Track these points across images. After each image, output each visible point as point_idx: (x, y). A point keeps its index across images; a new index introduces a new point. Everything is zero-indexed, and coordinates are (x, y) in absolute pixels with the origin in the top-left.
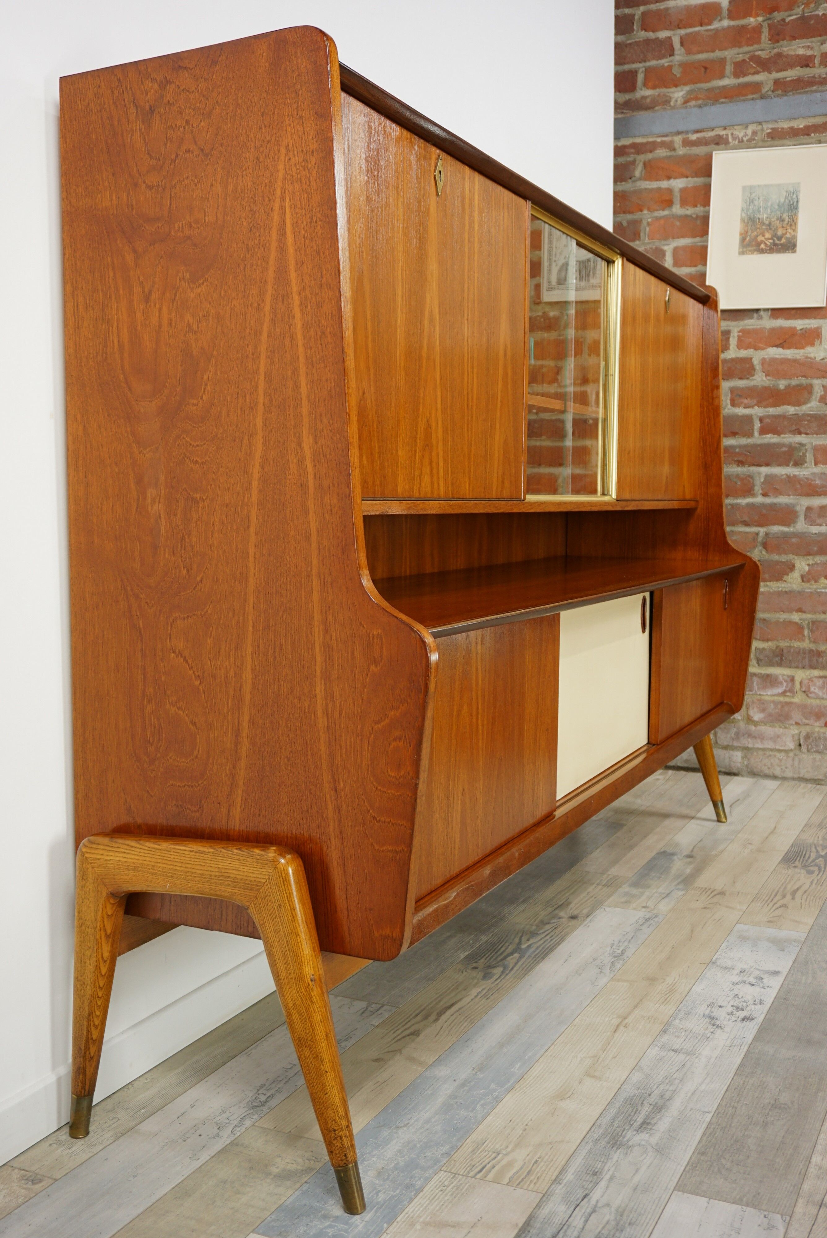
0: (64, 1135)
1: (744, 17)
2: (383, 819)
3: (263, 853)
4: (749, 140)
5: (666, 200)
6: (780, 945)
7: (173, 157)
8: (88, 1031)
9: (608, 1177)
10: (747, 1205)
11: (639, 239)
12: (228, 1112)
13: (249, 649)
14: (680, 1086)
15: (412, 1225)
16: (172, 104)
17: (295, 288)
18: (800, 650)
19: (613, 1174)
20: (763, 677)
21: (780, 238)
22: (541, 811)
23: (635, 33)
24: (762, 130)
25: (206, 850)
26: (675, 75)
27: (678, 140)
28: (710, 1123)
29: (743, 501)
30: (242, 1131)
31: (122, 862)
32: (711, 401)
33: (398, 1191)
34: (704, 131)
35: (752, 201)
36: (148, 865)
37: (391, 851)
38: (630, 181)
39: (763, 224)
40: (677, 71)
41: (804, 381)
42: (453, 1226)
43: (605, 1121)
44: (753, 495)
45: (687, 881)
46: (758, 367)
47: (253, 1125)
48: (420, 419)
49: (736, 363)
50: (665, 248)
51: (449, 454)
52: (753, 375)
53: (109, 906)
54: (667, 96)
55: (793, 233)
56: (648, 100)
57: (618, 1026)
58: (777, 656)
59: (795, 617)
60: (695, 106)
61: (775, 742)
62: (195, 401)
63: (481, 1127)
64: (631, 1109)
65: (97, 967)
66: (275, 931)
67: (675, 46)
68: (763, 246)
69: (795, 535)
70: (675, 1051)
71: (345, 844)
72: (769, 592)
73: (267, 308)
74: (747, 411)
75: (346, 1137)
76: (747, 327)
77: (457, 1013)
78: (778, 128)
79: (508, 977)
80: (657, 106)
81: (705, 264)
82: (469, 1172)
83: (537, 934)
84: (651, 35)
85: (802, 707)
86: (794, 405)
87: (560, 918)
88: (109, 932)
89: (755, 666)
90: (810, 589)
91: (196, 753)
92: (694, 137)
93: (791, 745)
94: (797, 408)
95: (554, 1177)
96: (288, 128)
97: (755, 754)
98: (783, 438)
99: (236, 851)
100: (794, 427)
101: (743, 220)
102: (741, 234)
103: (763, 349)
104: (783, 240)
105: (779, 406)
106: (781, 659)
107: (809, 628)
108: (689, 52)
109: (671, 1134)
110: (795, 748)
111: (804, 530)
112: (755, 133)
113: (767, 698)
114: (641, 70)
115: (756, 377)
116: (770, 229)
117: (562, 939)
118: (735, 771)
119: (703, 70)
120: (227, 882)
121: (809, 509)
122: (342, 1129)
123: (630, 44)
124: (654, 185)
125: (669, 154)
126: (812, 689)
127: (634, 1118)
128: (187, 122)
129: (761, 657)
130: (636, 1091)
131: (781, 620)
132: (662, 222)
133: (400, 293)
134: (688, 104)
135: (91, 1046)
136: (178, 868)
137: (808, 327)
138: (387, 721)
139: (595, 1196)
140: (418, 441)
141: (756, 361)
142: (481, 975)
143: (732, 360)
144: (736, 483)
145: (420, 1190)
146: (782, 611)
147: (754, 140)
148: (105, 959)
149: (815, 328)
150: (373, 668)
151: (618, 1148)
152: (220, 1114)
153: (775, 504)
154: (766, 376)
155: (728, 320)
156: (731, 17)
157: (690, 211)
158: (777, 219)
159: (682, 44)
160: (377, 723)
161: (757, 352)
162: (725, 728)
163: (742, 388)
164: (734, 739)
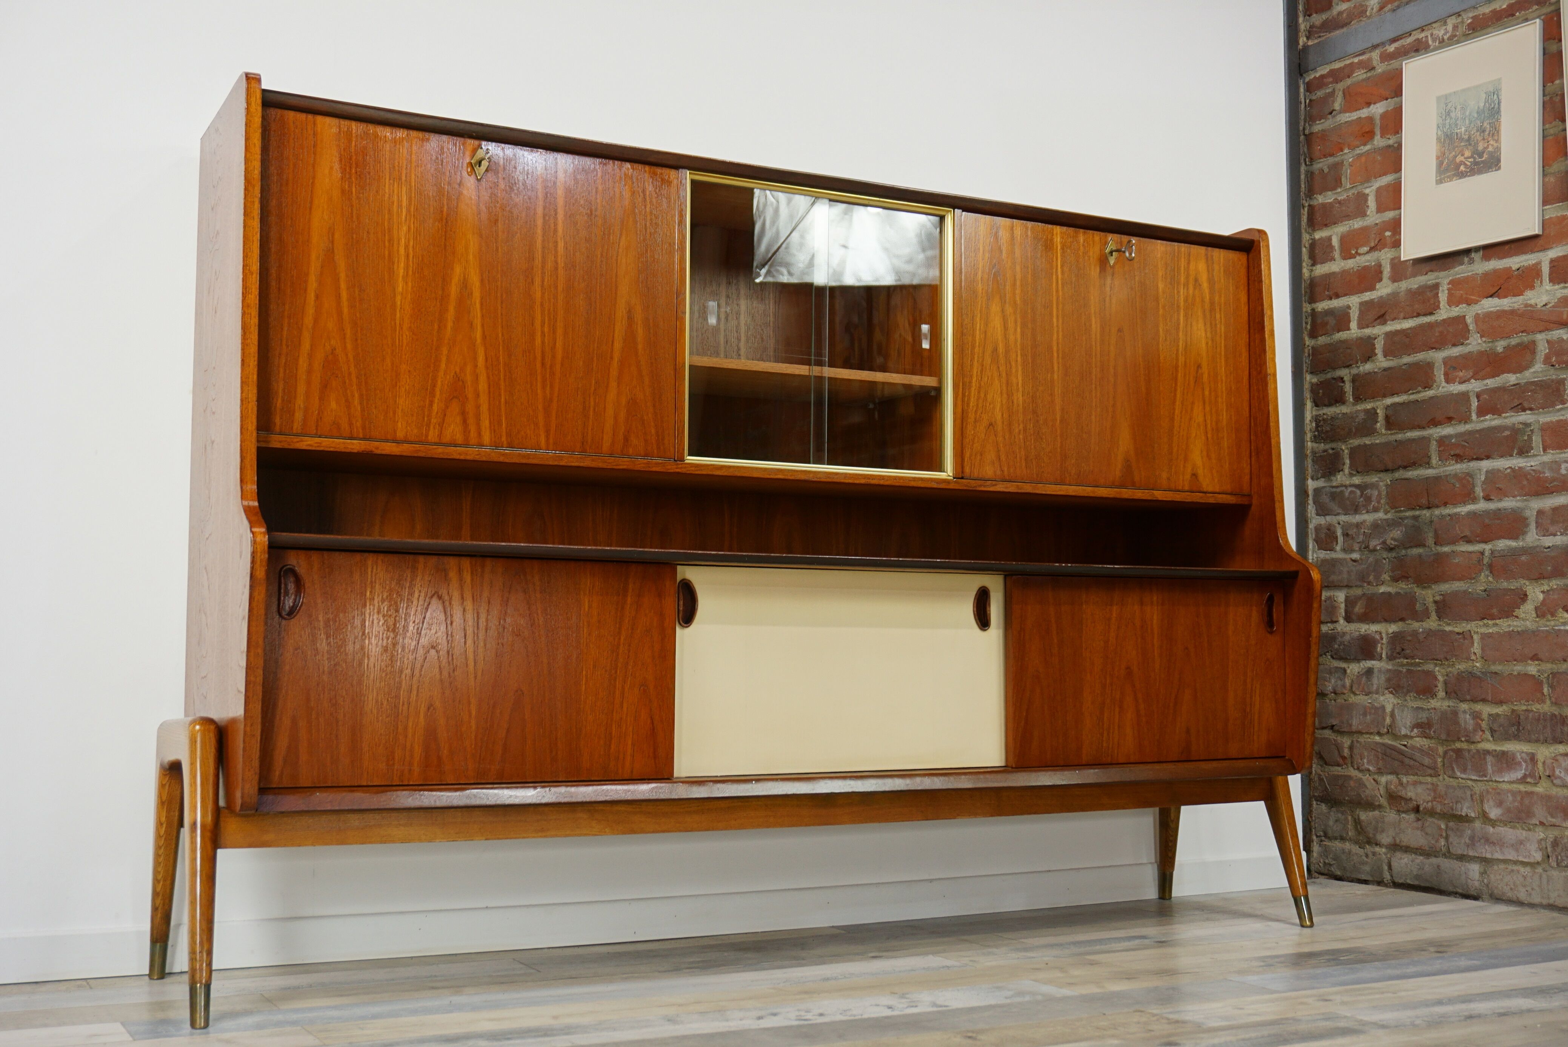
0: (145, 976)
4: (1450, 39)
5: (1367, 133)
11: (1341, 186)
18: (1540, 715)
20: (1497, 756)
21: (1481, 155)
24: (1462, 22)
29: (1464, 509)
34: (1401, 39)
35: (1448, 114)
38: (1330, 116)
39: (1461, 140)
41: (1525, 338)
44: (1474, 500)
46: (1472, 327)
48: (441, 373)
49: (1448, 326)
50: (1367, 191)
51: (503, 408)
52: (1468, 339)
54: (1363, 6)
55: (1495, 145)
56: (1344, 15)
58: (1513, 725)
59: (1532, 669)
60: (1389, 10)
61: (1517, 850)
68: (1462, 168)
69: (1524, 551)
72: (1498, 633)
74: (1463, 388)
76: (1458, 276)
78: (1480, 15)
80: (1353, 19)
85: (1547, 798)
86: (1515, 373)
89: (1489, 741)
90: (1548, 626)
92: (1391, 48)
93: (1538, 856)
94: (1518, 375)
97: (1495, 868)
98: (1505, 418)
100: (1516, 402)
101: (1438, 139)
102: (1437, 158)
103: (1476, 302)
104: (1485, 156)
105: (1498, 376)
106: (1518, 730)
107: (1549, 684)
110: (1543, 860)
111: (1536, 544)
112: (1455, 27)
113: (1505, 786)
115: (1471, 340)
116: (1470, 145)
118: (1473, 892)
121: (1540, 513)
124: (1354, 116)
125: (1368, 75)
126: (1557, 772)
129: (1495, 727)
131: (1515, 673)
132: (1363, 159)
134: (1383, 9)
137: (1526, 264)
141: (1469, 320)
143: (1444, 320)
144: (1454, 485)
146: (1515, 660)
147: (1455, 36)
149: (1533, 265)
153: (1500, 510)
154: (1482, 337)
155: (1437, 271)
157: (1387, 141)
158: (1477, 131)
161: (1470, 307)
162: (1458, 829)
163: (1456, 357)
164: (1468, 846)
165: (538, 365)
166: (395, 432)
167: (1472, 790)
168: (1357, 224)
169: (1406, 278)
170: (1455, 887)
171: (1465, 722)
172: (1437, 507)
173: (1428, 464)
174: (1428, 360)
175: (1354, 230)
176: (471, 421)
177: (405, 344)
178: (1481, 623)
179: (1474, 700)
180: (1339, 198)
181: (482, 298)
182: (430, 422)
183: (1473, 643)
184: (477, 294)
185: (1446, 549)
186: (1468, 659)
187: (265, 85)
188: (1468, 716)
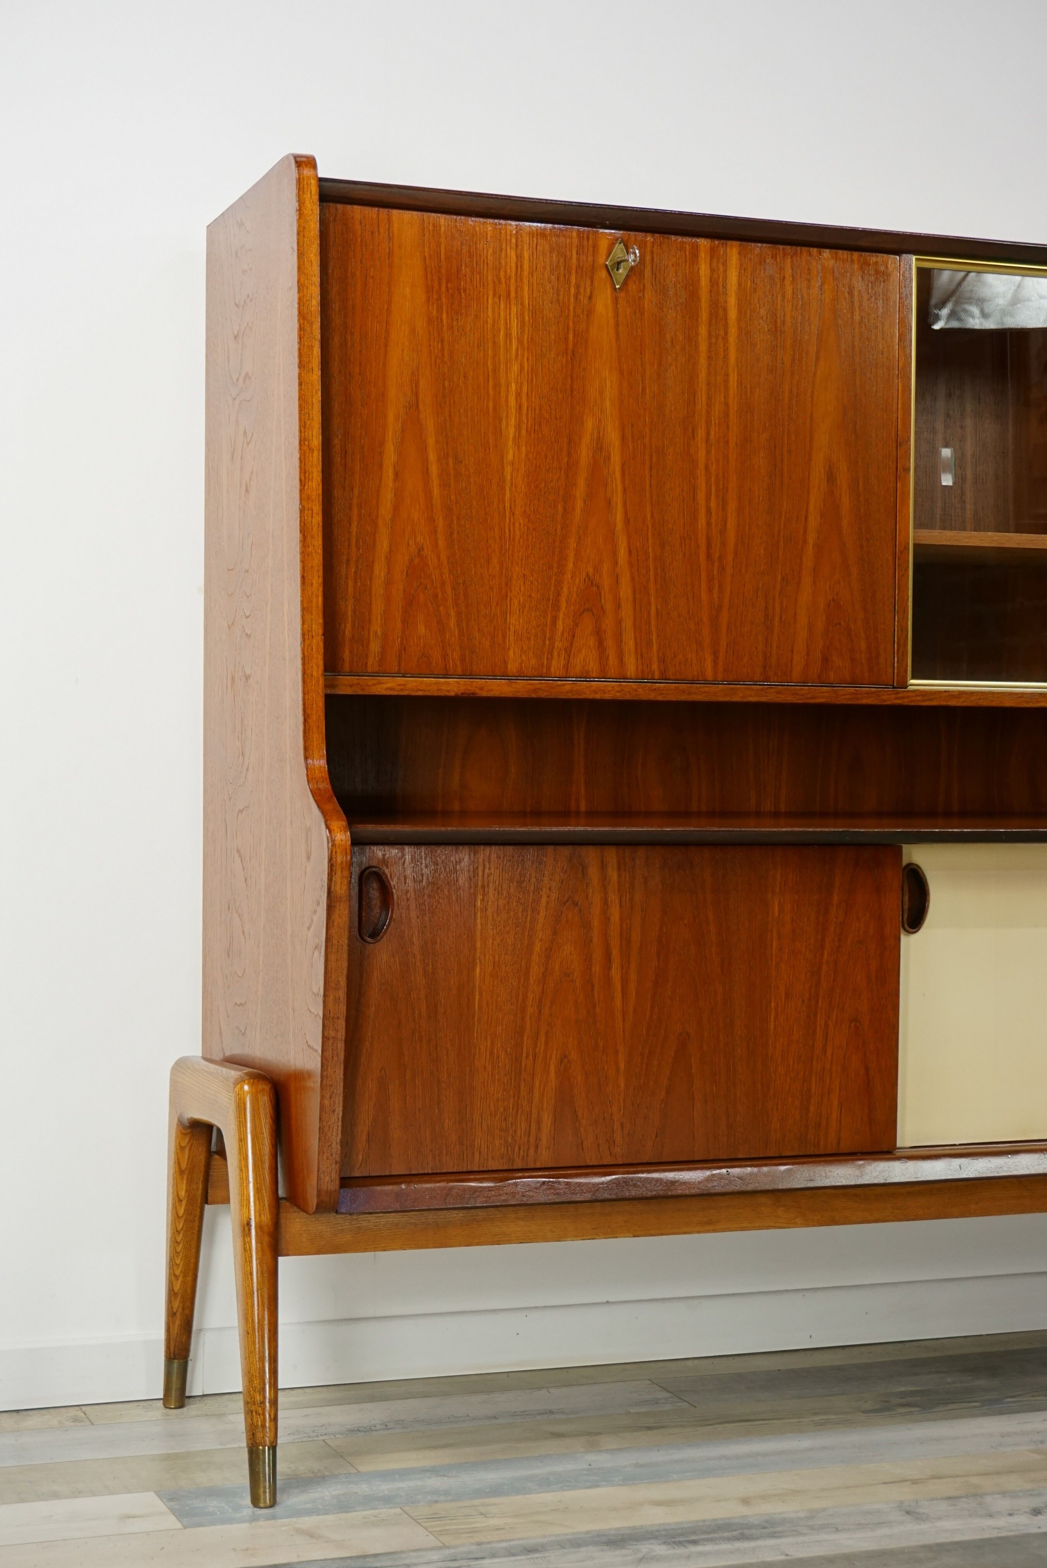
17: (283, 439)
31: (182, 1083)
33: (328, 1507)
48: (568, 576)
51: (653, 621)
53: (181, 1137)
65: (174, 1207)
88: (183, 1167)
120: (217, 1108)
122: (254, 1404)
133: (513, 422)
135: (173, 1299)
136: (201, 1091)
138: (312, 927)
148: (181, 1198)
160: (309, 929)
165: (702, 557)
166: (505, 663)
176: (609, 643)
177: (517, 537)
181: (623, 465)
182: (553, 648)
184: (616, 459)
187: (322, 173)
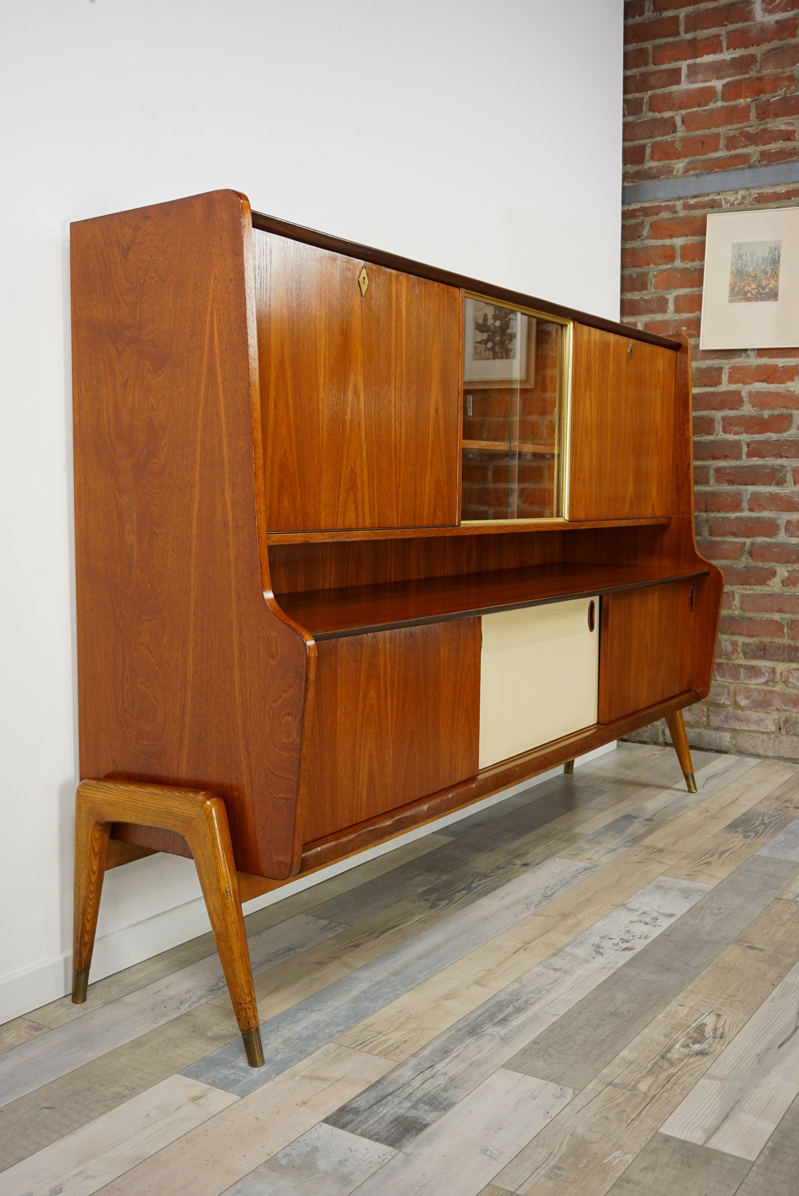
0: (69, 1000)
1: (735, 99)
2: (278, 774)
3: (195, 796)
4: (740, 204)
5: (669, 256)
6: (686, 893)
7: (142, 282)
8: (83, 924)
9: (455, 1055)
10: (551, 1081)
11: (646, 289)
12: (191, 993)
13: (192, 645)
14: (545, 995)
15: (294, 1076)
16: (141, 244)
17: (220, 380)
18: (780, 645)
19: (460, 1053)
20: (748, 668)
21: (764, 288)
22: (462, 774)
23: (644, 113)
24: (750, 195)
25: (158, 792)
26: (678, 149)
27: (679, 204)
28: (554, 1023)
29: (733, 515)
30: (197, 1006)
31: (103, 799)
32: (682, 432)
33: (293, 1054)
34: (701, 197)
35: (740, 256)
36: (120, 802)
37: (284, 798)
38: (639, 239)
39: (750, 276)
40: (678, 145)
41: (784, 411)
42: (323, 1080)
43: (472, 1016)
44: (741, 510)
45: (635, 840)
46: (746, 399)
47: (207, 1003)
48: (344, 468)
49: (728, 396)
50: (668, 296)
51: (376, 495)
52: (742, 406)
53: (96, 832)
54: (671, 167)
55: (775, 284)
56: (655, 170)
57: (519, 949)
58: (761, 650)
59: (777, 617)
60: (693, 175)
61: (759, 725)
62: (156, 461)
63: (376, 1014)
64: (497, 1010)
65: (89, 877)
66: (202, 853)
67: (677, 124)
68: (749, 295)
69: (776, 545)
70: (555, 970)
71: (254, 791)
72: (754, 595)
73: (202, 394)
74: (737, 437)
75: (250, 1009)
76: (737, 365)
77: (396, 933)
78: (764, 193)
79: (449, 908)
80: (662, 175)
81: (700, 311)
82: (351, 1045)
83: (489, 876)
84: (657, 115)
85: (782, 696)
86: (776, 433)
87: (514, 865)
88: (97, 851)
89: (741, 658)
90: (790, 592)
91: (157, 720)
92: (692, 202)
93: (773, 728)
94: (779, 435)
95: (413, 1052)
96: (216, 263)
97: (742, 735)
98: (767, 460)
99: (177, 794)
100: (776, 452)
101: (732, 273)
102: (731, 285)
103: (750, 383)
104: (767, 290)
105: (764, 433)
106: (764, 654)
107: (788, 627)
108: (688, 129)
109: (519, 1028)
110: (776, 731)
111: (785, 541)
112: (744, 197)
113: (752, 687)
114: (649, 145)
115: (744, 408)
116: (756, 280)
117: (508, 881)
118: (724, 749)
119: (700, 144)
120: (171, 817)
121: (789, 523)
122: (246, 1003)
123: (640, 123)
124: (659, 243)
125: (672, 216)
126: (791, 680)
127: (497, 1016)
128: (151, 256)
129: (747, 651)
130: (508, 997)
131: (765, 619)
132: (665, 274)
133: (322, 374)
134: (688, 174)
135: (85, 935)
136: (139, 805)
137: (789, 364)
138: (281, 701)
139: (438, 1067)
140: (342, 485)
141: (744, 394)
142: (429, 905)
143: (724, 392)
144: (726, 499)
145: (310, 1054)
146: (765, 611)
147: (744, 203)
148: (94, 871)
149: (794, 366)
150: (271, 661)
151: (473, 1036)
152: (186, 994)
153: (760, 518)
154: (753, 407)
155: (721, 359)
156: (724, 99)
157: (689, 265)
158: (762, 272)
159: (683, 122)
160: (275, 702)
161: (745, 386)
162: (716, 712)
163: (732, 417)
164: (723, 722)
165: (393, 456)
166: (320, 522)
167: (728, 688)
168: (659, 317)
169: (697, 360)
170: (710, 745)
171: (726, 647)
172: (713, 511)
173: (707, 483)
174: (711, 416)
175: (657, 321)
176: (360, 507)
178: (741, 587)
179: (733, 634)
180: (645, 298)
181: (365, 401)
182: (339, 511)
183: (734, 599)
184: (362, 398)
185: (718, 539)
186: (730, 608)
188: (728, 644)
